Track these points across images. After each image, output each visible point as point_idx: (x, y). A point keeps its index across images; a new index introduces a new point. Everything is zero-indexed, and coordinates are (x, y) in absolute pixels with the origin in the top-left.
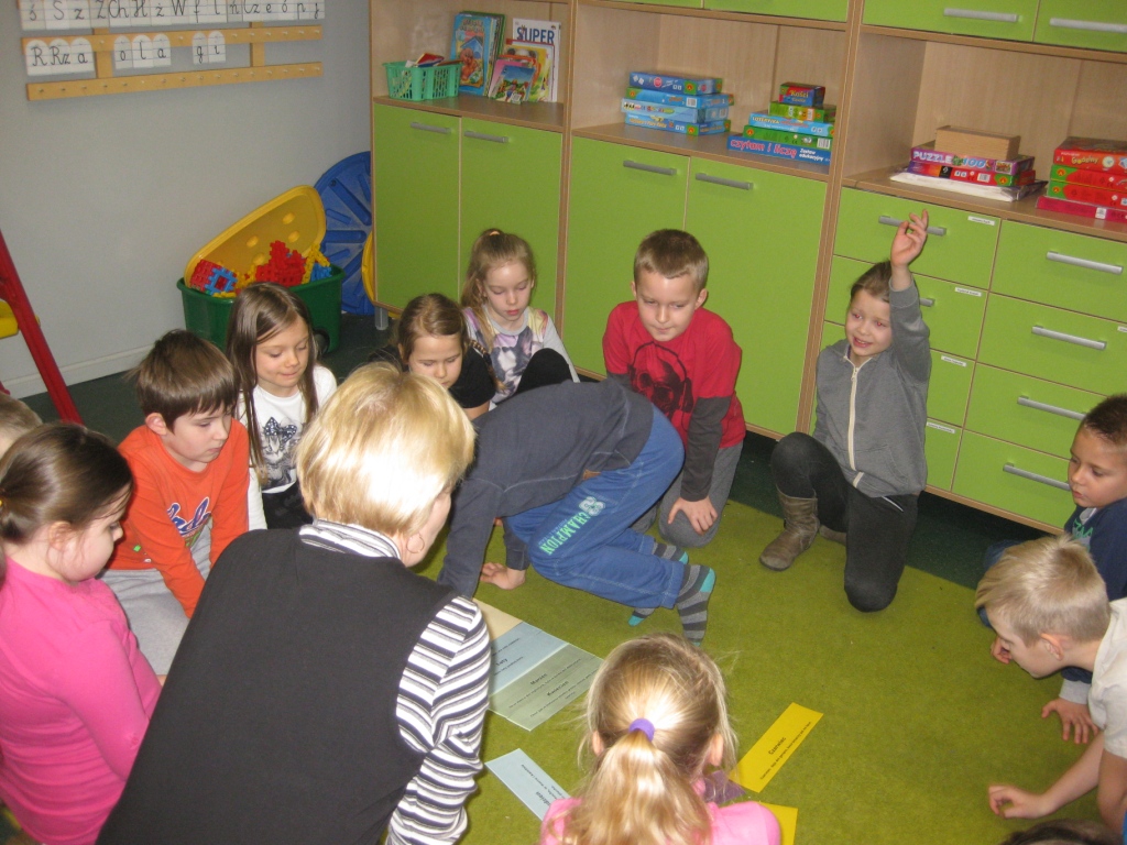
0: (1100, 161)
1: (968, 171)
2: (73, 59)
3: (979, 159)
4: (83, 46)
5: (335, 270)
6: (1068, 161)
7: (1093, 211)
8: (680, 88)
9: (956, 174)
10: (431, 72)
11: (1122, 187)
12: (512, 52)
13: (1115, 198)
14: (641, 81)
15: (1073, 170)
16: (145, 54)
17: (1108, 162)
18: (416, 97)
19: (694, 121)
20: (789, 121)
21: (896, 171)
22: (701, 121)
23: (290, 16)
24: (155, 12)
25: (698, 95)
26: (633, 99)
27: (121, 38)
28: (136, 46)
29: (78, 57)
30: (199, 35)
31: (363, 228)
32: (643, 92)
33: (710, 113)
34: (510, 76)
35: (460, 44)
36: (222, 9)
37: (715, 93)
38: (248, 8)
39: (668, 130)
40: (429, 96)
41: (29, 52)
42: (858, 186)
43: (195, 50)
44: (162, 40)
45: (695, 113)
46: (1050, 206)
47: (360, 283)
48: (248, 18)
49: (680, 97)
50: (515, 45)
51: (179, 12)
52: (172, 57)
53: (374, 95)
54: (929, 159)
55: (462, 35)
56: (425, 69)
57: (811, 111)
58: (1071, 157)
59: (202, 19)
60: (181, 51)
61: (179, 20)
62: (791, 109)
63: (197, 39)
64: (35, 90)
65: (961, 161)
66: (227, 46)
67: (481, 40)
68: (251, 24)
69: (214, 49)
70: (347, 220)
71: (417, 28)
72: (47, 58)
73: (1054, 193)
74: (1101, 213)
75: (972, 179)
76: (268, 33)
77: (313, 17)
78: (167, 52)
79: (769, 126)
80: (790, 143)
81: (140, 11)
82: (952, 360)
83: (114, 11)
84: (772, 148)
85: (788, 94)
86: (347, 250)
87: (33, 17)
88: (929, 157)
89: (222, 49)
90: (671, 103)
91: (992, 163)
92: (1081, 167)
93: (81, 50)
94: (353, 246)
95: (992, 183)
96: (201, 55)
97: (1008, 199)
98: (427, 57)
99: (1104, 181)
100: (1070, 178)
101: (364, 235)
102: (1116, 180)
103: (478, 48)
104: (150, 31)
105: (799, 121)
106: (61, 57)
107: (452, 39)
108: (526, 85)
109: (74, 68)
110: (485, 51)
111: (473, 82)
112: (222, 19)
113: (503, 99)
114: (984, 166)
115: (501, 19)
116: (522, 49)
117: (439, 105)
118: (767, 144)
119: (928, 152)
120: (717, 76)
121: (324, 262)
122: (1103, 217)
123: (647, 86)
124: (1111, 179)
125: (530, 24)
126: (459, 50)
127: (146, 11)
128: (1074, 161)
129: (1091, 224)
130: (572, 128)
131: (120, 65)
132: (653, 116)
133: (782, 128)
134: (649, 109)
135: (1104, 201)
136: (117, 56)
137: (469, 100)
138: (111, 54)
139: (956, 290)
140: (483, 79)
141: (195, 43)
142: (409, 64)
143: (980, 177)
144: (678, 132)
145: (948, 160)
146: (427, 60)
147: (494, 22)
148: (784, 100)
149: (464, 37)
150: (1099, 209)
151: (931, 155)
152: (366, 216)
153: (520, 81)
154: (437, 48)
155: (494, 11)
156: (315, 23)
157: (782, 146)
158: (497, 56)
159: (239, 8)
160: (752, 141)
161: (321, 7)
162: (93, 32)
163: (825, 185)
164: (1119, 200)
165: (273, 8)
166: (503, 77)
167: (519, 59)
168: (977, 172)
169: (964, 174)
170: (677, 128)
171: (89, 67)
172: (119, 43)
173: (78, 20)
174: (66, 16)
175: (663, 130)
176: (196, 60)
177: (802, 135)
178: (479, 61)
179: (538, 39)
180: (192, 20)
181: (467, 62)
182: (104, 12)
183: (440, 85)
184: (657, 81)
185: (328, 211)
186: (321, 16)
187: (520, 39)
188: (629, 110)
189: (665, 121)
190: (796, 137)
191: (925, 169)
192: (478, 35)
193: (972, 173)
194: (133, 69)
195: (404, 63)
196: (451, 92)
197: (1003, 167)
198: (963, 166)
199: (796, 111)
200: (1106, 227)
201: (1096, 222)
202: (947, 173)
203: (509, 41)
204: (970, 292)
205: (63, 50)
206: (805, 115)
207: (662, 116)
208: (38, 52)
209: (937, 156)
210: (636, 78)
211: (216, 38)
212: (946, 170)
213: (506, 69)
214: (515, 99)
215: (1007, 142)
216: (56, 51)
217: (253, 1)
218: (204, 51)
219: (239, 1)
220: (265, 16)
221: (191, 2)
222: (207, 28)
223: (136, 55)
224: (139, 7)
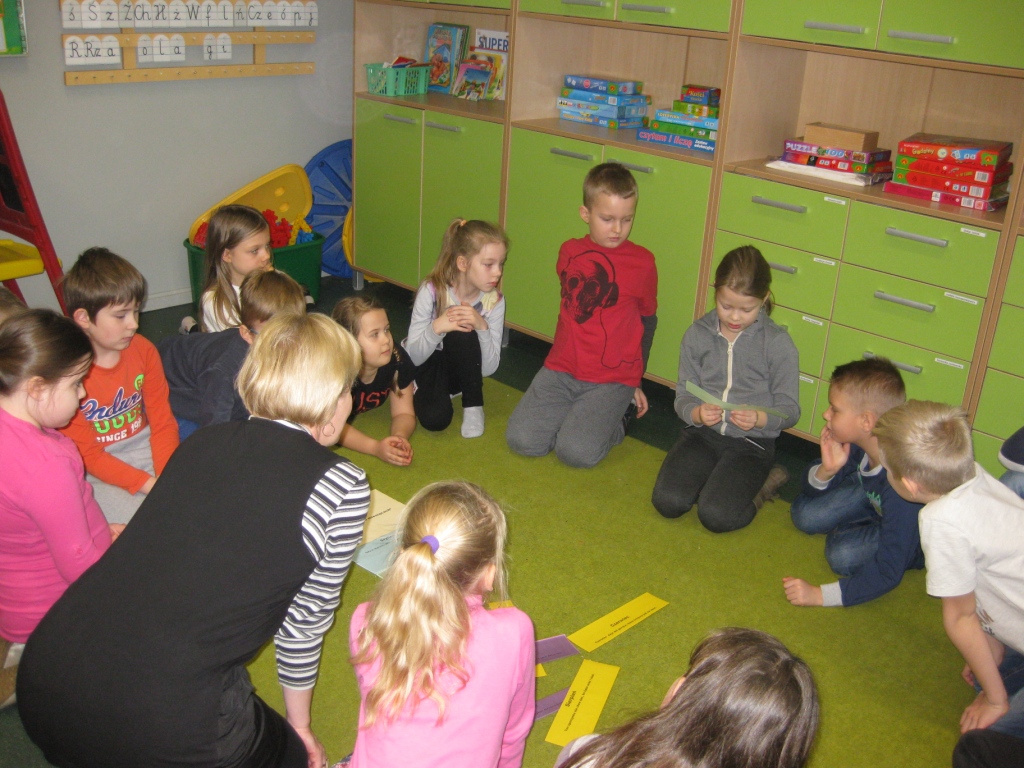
0: (936, 152)
1: (831, 160)
2: (103, 52)
3: (839, 150)
4: (112, 42)
5: (318, 237)
6: (909, 152)
7: (928, 196)
8: (604, 88)
9: (821, 162)
10: (403, 72)
11: (953, 175)
12: (474, 57)
13: (947, 184)
14: (574, 83)
15: (914, 160)
16: (163, 50)
17: (942, 153)
18: (390, 93)
19: (615, 116)
20: (687, 116)
21: (772, 159)
22: (621, 117)
23: (288, 23)
24: (173, 16)
25: (619, 95)
26: (567, 97)
27: (143, 37)
28: (156, 43)
29: (107, 50)
30: (209, 36)
31: (345, 203)
32: (575, 92)
33: (630, 110)
34: (470, 77)
35: (432, 49)
36: (229, 16)
37: (636, 93)
38: (252, 15)
39: (594, 124)
40: (401, 92)
41: (67, 46)
42: (737, 170)
43: (205, 49)
44: (178, 40)
45: (616, 109)
46: (895, 190)
47: (341, 251)
48: (252, 23)
49: (604, 96)
50: (477, 51)
51: (193, 17)
52: (186, 54)
53: (357, 91)
54: (798, 150)
55: (434, 42)
56: (399, 70)
57: (705, 108)
58: (911, 148)
59: (213, 24)
60: (194, 48)
61: (194, 23)
62: (689, 106)
63: (207, 39)
64: (71, 77)
65: (824, 151)
66: (233, 46)
67: (449, 47)
68: (254, 29)
69: (222, 48)
70: (332, 196)
71: (398, 36)
72: (82, 52)
73: (899, 178)
74: (936, 196)
75: (833, 167)
76: (268, 36)
77: (307, 24)
78: (182, 50)
79: (670, 121)
80: (687, 135)
81: (160, 16)
82: (811, 320)
83: (139, 15)
84: (673, 140)
85: (688, 94)
86: (332, 221)
87: (72, 17)
88: (799, 148)
89: (229, 48)
90: (597, 101)
91: (849, 154)
92: (920, 157)
93: (111, 45)
94: (336, 218)
95: (850, 170)
96: (211, 52)
97: (861, 184)
98: (401, 59)
99: (938, 169)
100: (912, 166)
101: (346, 209)
102: (949, 169)
103: (446, 54)
104: (169, 31)
105: (696, 116)
106: (93, 51)
107: (426, 45)
108: (483, 85)
109: (104, 60)
110: (452, 56)
111: (442, 82)
112: (229, 23)
113: (463, 97)
114: (843, 155)
115: (467, 31)
116: (482, 55)
117: (410, 101)
118: (668, 136)
119: (798, 143)
120: (638, 79)
121: (307, 229)
122: (938, 200)
123: (579, 87)
124: (945, 168)
125: (490, 34)
126: (431, 55)
127: (166, 15)
128: (914, 152)
129: (928, 206)
130: (513, 119)
131: (142, 59)
132: (581, 112)
133: (682, 123)
134: (579, 106)
135: (938, 186)
136: (140, 51)
137: (437, 96)
138: (136, 49)
139: (815, 259)
140: (450, 79)
141: (206, 43)
142: (385, 65)
143: (840, 165)
144: (602, 126)
145: (814, 151)
146: (402, 62)
147: (460, 32)
148: (684, 99)
149: (436, 44)
150: (934, 193)
151: (800, 146)
152: (347, 191)
153: (478, 82)
154: (413, 54)
155: (460, 23)
156: (309, 29)
157: (681, 137)
158: (462, 61)
159: (244, 15)
160: (657, 132)
161: (315, 16)
162: (121, 31)
163: (711, 170)
164: (951, 186)
165: (273, 16)
166: (465, 78)
167: (479, 63)
168: (838, 161)
169: (827, 163)
170: (602, 122)
171: (117, 60)
172: (142, 41)
173: (109, 21)
174: (99, 18)
175: (588, 123)
176: (206, 56)
177: (697, 128)
178: (447, 64)
179: (495, 47)
180: (204, 24)
181: (438, 65)
182: (131, 15)
183: (411, 85)
184: (586, 83)
185: (315, 188)
186: (315, 23)
187: (481, 47)
188: (564, 107)
189: (592, 116)
190: (692, 130)
191: (796, 158)
192: (447, 42)
193: (834, 162)
194: (153, 62)
195: (382, 65)
196: (422, 89)
197: (858, 157)
198: (826, 155)
199: (694, 108)
200: (941, 208)
201: (932, 204)
202: (814, 162)
203: (472, 49)
204: (825, 261)
205: (95, 46)
206: (701, 111)
207: (590, 112)
208: (75, 46)
209: (805, 147)
210: (569, 80)
211: (224, 39)
212: (813, 159)
213: (468, 71)
214: (473, 96)
215: (863, 136)
216: (89, 46)
217: (257, 9)
218: (213, 50)
219: (244, 9)
220: (264, 23)
221: (204, 8)
222: (217, 30)
223: (156, 51)
224: (160, 12)
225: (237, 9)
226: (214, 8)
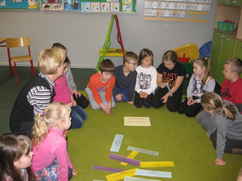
2: (153, 13)
4: (155, 11)
10: (225, 24)
16: (167, 14)
23: (201, 10)
27: (163, 11)
28: (166, 12)
36: (185, 7)
38: (191, 7)
41: (145, 11)
43: (178, 14)
44: (172, 12)
51: (176, 6)
52: (173, 16)
53: (215, 28)
56: (223, 23)
59: (180, 9)
60: (175, 14)
61: (175, 8)
63: (178, 12)
64: (145, 18)
66: (185, 14)
68: (192, 10)
69: (182, 14)
70: (207, 54)
72: (148, 13)
76: (196, 13)
77: (206, 10)
78: (172, 14)
81: (167, 6)
83: (162, 6)
89: (184, 15)
96: (179, 15)
104: (169, 10)
106: (150, 13)
109: (153, 15)
112: (185, 9)
127: (169, 6)
131: (162, 15)
138: (160, 13)
141: (178, 13)
146: (226, 21)
156: (207, 11)
159: (189, 7)
161: (209, 8)
162: (157, 9)
165: (197, 8)
171: (156, 15)
173: (155, 7)
174: (152, 6)
176: (178, 16)
180: (178, 8)
182: (160, 6)
185: (203, 51)
186: (209, 10)
194: (164, 16)
196: (231, 29)
205: (151, 12)
208: (146, 11)
211: (183, 12)
216: (150, 12)
217: (192, 6)
218: (180, 15)
219: (189, 6)
220: (195, 9)
221: (178, 5)
222: (181, 10)
223: (165, 14)
224: (167, 5)
225: (187, 6)
226: (181, 5)
